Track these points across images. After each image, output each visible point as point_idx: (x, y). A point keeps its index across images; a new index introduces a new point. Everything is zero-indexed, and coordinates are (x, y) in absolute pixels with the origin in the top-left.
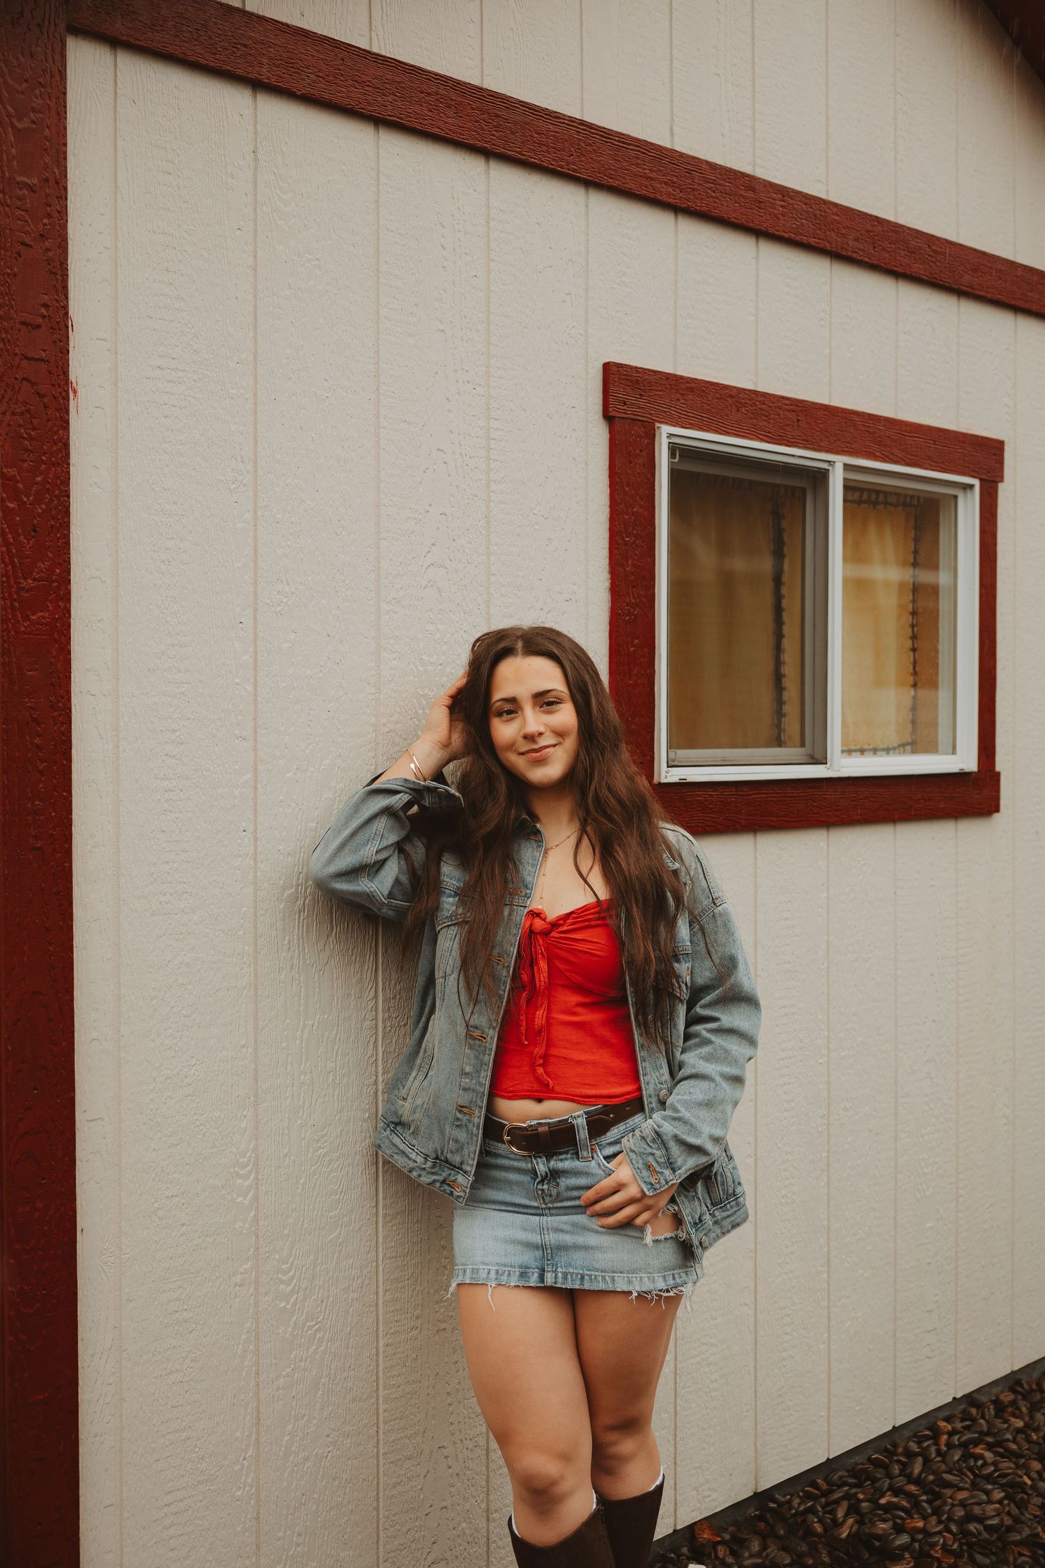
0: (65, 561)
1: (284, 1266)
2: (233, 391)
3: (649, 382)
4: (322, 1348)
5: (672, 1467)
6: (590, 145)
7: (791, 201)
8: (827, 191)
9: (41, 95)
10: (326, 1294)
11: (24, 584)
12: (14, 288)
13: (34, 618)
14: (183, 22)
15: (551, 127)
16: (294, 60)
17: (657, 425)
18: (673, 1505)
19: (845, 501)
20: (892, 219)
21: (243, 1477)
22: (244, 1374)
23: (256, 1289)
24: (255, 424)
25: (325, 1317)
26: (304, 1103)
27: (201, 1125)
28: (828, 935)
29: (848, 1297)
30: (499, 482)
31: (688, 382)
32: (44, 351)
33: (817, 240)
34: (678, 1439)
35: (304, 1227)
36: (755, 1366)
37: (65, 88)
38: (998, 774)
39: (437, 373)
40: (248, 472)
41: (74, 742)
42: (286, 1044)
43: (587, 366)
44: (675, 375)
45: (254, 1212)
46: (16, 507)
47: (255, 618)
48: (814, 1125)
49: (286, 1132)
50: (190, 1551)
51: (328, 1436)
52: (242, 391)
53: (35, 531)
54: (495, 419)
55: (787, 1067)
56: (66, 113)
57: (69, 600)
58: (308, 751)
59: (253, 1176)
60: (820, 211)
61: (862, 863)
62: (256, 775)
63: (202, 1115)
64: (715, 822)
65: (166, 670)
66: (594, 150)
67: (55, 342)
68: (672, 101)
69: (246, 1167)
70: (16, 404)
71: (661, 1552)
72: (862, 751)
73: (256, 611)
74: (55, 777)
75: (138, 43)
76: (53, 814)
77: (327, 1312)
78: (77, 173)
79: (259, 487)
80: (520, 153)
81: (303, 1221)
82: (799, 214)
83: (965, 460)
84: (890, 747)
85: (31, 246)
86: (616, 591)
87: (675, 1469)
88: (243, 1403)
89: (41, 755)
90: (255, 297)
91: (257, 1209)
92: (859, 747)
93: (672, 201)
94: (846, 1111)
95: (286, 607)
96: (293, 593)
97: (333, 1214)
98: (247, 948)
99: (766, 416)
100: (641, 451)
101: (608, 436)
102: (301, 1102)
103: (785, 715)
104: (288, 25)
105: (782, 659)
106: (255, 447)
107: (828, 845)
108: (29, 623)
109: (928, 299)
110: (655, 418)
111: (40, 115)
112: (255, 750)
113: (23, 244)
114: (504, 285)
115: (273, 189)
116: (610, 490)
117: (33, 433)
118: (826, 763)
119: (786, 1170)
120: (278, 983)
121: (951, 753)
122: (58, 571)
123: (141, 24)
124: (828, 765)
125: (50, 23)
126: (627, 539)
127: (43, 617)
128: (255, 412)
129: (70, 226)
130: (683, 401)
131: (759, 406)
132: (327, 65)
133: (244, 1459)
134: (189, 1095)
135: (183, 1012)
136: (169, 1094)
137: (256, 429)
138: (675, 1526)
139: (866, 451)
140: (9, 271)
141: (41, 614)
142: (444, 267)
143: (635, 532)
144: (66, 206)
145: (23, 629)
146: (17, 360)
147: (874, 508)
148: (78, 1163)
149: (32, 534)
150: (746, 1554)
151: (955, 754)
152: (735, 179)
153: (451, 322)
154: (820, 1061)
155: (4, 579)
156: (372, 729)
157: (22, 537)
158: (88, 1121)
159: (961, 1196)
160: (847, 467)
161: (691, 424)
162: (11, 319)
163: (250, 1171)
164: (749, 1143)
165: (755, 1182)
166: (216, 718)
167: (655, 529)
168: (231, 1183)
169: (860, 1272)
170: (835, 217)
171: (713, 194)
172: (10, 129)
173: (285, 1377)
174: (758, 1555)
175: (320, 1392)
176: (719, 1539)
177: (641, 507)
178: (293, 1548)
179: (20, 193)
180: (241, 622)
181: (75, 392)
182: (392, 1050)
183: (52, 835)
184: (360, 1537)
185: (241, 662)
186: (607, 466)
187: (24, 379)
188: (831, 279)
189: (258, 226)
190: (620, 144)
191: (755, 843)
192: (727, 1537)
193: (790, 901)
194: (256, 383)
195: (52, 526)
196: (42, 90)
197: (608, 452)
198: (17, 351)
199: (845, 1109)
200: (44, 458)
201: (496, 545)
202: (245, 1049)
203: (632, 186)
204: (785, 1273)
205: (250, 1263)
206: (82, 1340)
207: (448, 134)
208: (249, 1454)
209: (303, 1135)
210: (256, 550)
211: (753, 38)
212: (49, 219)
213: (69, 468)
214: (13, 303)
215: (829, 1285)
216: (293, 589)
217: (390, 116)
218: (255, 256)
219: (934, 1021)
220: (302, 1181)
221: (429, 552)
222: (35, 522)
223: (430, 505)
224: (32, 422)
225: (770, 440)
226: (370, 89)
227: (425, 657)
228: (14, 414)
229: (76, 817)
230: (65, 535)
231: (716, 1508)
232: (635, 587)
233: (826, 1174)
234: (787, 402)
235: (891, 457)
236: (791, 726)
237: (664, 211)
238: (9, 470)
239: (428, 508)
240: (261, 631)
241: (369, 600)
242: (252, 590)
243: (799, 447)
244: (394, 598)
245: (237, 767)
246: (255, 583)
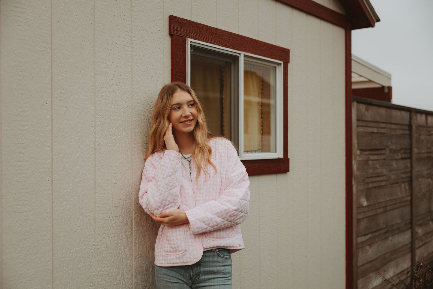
2: (44, 18)
3: (184, 23)
17: (187, 38)
24: (51, 30)
30: (135, 56)
31: (196, 24)
38: (289, 159)
39: (114, 15)
40: (49, 48)
42: (63, 259)
43: (163, 16)
44: (192, 21)
47: (52, 102)
52: (47, 18)
54: (134, 33)
58: (71, 151)
62: (52, 160)
65: (19, 121)
73: (52, 99)
79: (53, 53)
83: (278, 55)
84: (256, 150)
95: (63, 98)
96: (65, 93)
98: (49, 224)
99: (220, 37)
100: (181, 47)
101: (171, 41)
102: (69, 281)
106: (52, 39)
110: (186, 36)
112: (52, 151)
121: (275, 152)
126: (177, 77)
128: (52, 26)
130: (194, 31)
131: (218, 33)
137: (52, 32)
139: (250, 51)
143: (180, 74)
156: (93, 143)
160: (244, 55)
161: (197, 38)
166: (38, 139)
167: (186, 74)
177: (182, 65)
180: (47, 103)
185: (47, 118)
186: (170, 52)
194: (52, 15)
197: (171, 47)
201: (134, 78)
210: (52, 77)
216: (65, 92)
221: (112, 79)
223: (112, 63)
225: (221, 45)
227: (111, 117)
234: (226, 33)
235: (257, 53)
239: (112, 64)
240: (54, 107)
241: (92, 96)
242: (51, 91)
243: (230, 48)
244: (100, 96)
245: (45, 157)
246: (52, 89)
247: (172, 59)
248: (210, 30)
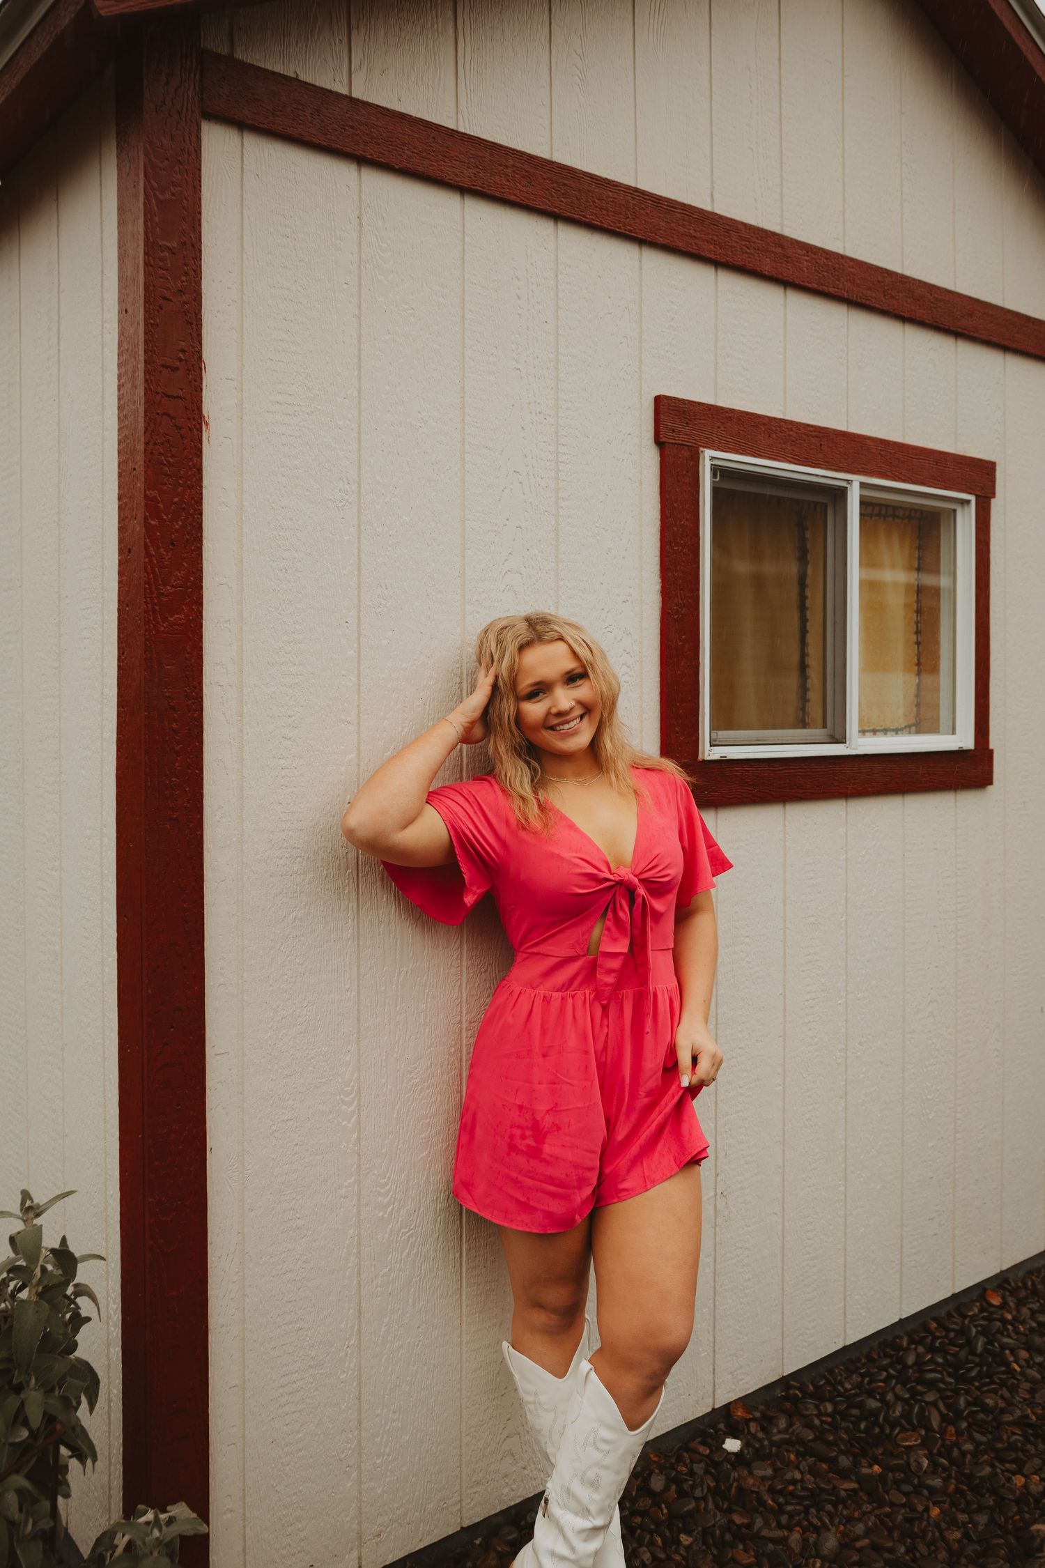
0: (198, 570)
1: (382, 1181)
2: (341, 423)
3: (691, 412)
4: (415, 1251)
5: (712, 1354)
6: (643, 209)
7: (813, 256)
8: (844, 247)
9: (179, 171)
10: (417, 1206)
11: (163, 590)
12: (157, 336)
13: (172, 619)
14: (300, 107)
15: (610, 194)
16: (392, 138)
17: (701, 449)
18: (712, 1386)
19: (861, 514)
20: (900, 271)
21: (347, 1364)
22: (348, 1273)
23: (359, 1200)
24: (359, 451)
25: (417, 1225)
26: (399, 1039)
27: (312, 1058)
28: (847, 892)
29: (862, 1207)
30: (566, 499)
31: (727, 412)
32: (182, 390)
33: (836, 290)
34: (717, 1330)
35: (399, 1147)
36: (783, 1268)
37: (200, 165)
38: (991, 752)
39: (513, 405)
40: (353, 492)
41: (205, 726)
42: (384, 988)
43: (641, 398)
44: (716, 407)
45: (356, 1134)
46: (157, 524)
47: (359, 618)
48: (834, 1057)
49: (384, 1064)
50: (301, 1426)
51: (419, 1327)
52: (348, 422)
53: (173, 544)
54: (563, 445)
55: (811, 1007)
56: (201, 186)
57: (201, 604)
58: (403, 732)
59: (355, 1103)
60: (838, 264)
61: (876, 829)
62: (359, 754)
63: (312, 1050)
64: (750, 794)
65: (283, 663)
66: (647, 213)
67: (191, 382)
68: (712, 171)
69: (350, 1095)
70: (158, 435)
71: (702, 1428)
72: (874, 732)
73: (359, 612)
74: (189, 758)
75: (261, 125)
76: (187, 789)
77: (418, 1220)
78: (210, 238)
79: (362, 505)
80: (584, 216)
81: (399, 1141)
82: (821, 267)
83: (962, 479)
84: (900, 728)
85: (171, 301)
86: (665, 593)
87: (714, 1356)
88: (347, 1299)
89: (177, 738)
90: (359, 341)
91: (359, 1130)
92: (871, 728)
93: (713, 256)
94: (861, 1045)
95: (385, 609)
96: (391, 596)
97: (424, 1135)
99: (793, 441)
100: (687, 472)
101: (659, 459)
102: (397, 1039)
103: (809, 701)
104: (388, 109)
105: (806, 652)
106: (359, 470)
107: (847, 813)
108: (167, 623)
109: (930, 340)
110: (699, 443)
111: (180, 189)
112: (359, 733)
113: (165, 298)
114: (570, 329)
115: (375, 249)
116: (661, 506)
117: (171, 460)
118: (845, 743)
119: (809, 1097)
120: (378, 934)
121: (951, 733)
122: (192, 578)
123: (265, 110)
124: (847, 745)
125: (187, 110)
126: (676, 548)
127: (179, 618)
128: (360, 441)
129: (204, 282)
130: (722, 429)
131: (788, 433)
132: (420, 142)
133: (348, 1347)
134: (301, 1033)
135: (297, 960)
136: (285, 1031)
137: (360, 454)
138: (714, 1405)
139: (878, 471)
140: (152, 321)
141: (178, 616)
142: (519, 315)
143: (682, 542)
144: (201, 266)
145: (163, 629)
146: (158, 397)
147: (884, 520)
148: (207, 1091)
149: (171, 547)
150: (775, 1431)
151: (955, 734)
152: (766, 238)
153: (526, 361)
154: (839, 1002)
155: (147, 586)
157: (162, 550)
158: (216, 1055)
159: (958, 1119)
160: (863, 485)
161: (730, 448)
162: (154, 362)
163: (354, 1098)
164: (779, 1074)
165: (784, 1107)
166: (325, 705)
167: (699, 540)
168: (337, 1108)
169: (872, 1185)
170: (852, 270)
171: (748, 251)
172: (154, 201)
173: (382, 1276)
174: (785, 1431)
175: (412, 1290)
176: (751, 1416)
177: (687, 520)
178: (389, 1424)
179: (162, 255)
180: (347, 622)
181: (207, 424)
182: (475, 992)
183: (186, 807)
184: (445, 1414)
185: (346, 656)
186: (658, 485)
187: (165, 414)
188: (848, 322)
189: (362, 281)
190: (669, 208)
191: (785, 813)
192: (757, 1414)
193: (814, 863)
194: (360, 415)
195: (187, 540)
196: (181, 167)
197: (659, 473)
198: (159, 390)
199: (860, 1044)
200: (181, 482)
201: (564, 553)
202: (349, 993)
203: (679, 244)
204: (809, 1187)
205: (353, 1178)
206: (211, 1244)
207: (522, 200)
208: (352, 1342)
209: (398, 1067)
210: (359, 559)
211: (781, 118)
212: (186, 276)
213: (202, 490)
214: (155, 348)
215: (845, 1196)
216: (391, 592)
217: (474, 185)
218: (360, 307)
219: (936, 967)
220: (397, 1107)
221: (507, 560)
222: (173, 536)
223: (508, 520)
224: (171, 450)
225: (796, 462)
226: (458, 163)
228: (155, 444)
229: (207, 792)
230: (198, 547)
231: (749, 1389)
232: (682, 589)
233: (844, 1100)
234: (810, 429)
235: (900, 476)
236: (814, 709)
237: (706, 265)
238: (151, 492)
239: (507, 522)
240: (363, 630)
241: (456, 602)
242: (356, 594)
243: (822, 468)
244: (477, 601)
245: (343, 747)
246: (359, 588)
247: (662, 503)
248: (764, 424)
